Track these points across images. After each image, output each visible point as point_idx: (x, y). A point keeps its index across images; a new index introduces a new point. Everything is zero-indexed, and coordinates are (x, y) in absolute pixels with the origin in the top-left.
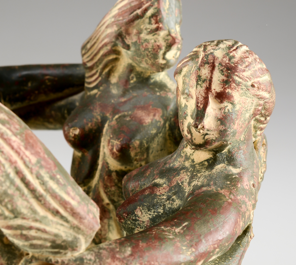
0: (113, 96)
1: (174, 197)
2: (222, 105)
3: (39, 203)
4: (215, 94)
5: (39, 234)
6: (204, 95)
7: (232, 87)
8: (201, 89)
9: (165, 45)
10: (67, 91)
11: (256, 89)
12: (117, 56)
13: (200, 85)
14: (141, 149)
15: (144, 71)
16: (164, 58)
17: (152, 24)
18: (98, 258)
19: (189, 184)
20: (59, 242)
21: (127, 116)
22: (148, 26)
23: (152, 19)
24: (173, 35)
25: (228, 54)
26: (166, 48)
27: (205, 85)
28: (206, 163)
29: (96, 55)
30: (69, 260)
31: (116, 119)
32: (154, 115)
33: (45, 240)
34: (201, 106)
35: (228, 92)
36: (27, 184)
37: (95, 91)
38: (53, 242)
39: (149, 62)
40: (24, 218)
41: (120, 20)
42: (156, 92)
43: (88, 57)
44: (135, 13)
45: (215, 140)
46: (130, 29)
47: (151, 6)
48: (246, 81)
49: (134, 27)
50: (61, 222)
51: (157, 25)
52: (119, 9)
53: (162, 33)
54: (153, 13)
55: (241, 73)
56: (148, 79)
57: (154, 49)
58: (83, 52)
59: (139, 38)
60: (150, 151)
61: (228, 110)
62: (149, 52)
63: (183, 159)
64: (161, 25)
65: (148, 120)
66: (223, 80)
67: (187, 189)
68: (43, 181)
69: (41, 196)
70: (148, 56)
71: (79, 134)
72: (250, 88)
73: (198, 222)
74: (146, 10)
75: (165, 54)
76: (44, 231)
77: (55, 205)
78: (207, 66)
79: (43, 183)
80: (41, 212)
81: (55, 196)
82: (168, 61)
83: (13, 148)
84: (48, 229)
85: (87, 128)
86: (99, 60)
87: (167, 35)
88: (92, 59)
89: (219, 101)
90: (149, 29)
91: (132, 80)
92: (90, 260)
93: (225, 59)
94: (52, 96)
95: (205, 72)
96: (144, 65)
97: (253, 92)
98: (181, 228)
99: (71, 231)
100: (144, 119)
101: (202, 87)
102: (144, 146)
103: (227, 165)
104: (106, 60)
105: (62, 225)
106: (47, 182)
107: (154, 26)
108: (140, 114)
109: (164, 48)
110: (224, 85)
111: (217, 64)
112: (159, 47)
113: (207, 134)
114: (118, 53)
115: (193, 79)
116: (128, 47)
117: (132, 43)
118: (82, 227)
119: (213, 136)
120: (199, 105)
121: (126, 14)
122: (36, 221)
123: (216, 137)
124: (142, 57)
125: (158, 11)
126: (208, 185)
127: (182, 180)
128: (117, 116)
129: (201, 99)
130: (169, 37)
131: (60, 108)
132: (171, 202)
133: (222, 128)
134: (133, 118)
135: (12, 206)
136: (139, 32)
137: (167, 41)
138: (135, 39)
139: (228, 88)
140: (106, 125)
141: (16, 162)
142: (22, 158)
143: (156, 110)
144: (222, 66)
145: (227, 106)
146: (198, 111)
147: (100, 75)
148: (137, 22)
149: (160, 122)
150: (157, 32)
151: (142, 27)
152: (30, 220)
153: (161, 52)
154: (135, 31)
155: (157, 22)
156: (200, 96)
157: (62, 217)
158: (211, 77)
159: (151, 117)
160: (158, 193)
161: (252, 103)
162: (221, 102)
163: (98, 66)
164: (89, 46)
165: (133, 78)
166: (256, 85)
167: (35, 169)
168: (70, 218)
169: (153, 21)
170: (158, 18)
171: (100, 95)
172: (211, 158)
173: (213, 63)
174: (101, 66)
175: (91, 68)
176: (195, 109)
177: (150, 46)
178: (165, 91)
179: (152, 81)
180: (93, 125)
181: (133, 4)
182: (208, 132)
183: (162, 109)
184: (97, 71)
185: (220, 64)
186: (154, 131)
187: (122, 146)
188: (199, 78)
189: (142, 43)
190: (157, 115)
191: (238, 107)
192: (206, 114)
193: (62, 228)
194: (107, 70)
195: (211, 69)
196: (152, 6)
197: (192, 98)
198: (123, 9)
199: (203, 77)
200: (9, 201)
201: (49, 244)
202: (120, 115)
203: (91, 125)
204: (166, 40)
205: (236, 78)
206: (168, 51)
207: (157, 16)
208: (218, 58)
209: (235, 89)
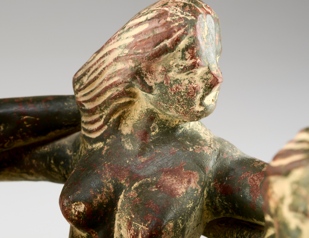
0: (127, 154)
9: (204, 87)
10: (52, 134)
12: (132, 99)
14: (175, 232)
15: (170, 119)
16: (201, 104)
17: (186, 60)
21: (152, 184)
22: (180, 62)
23: (186, 53)
24: (214, 72)
26: (205, 90)
29: (99, 95)
31: (136, 189)
32: (189, 182)
37: (100, 145)
39: (181, 110)
41: (138, 53)
42: (188, 147)
43: (85, 95)
44: (162, 44)
46: (154, 66)
47: (184, 34)
49: (159, 64)
51: (193, 60)
52: (135, 36)
53: (200, 71)
54: (187, 43)
56: (175, 128)
57: (188, 93)
58: (77, 87)
59: (166, 78)
60: (186, 232)
62: (182, 97)
64: (198, 61)
65: (181, 189)
70: (179, 101)
71: (84, 211)
74: (178, 40)
75: (203, 98)
82: (206, 108)
85: (95, 203)
86: (104, 102)
87: (207, 73)
88: (92, 100)
90: (182, 66)
91: (153, 131)
94: (33, 140)
96: (172, 112)
100: (176, 189)
102: (179, 227)
104: (115, 104)
107: (189, 62)
108: (170, 180)
109: (201, 91)
112: (195, 90)
114: (133, 95)
116: (150, 90)
117: (156, 84)
121: (148, 46)
124: (170, 103)
125: (194, 41)
128: (136, 184)
130: (210, 75)
131: (44, 157)
134: (160, 187)
136: (167, 70)
137: (206, 81)
138: (160, 78)
140: (122, 196)
143: (190, 173)
147: (106, 122)
148: (164, 57)
149: (198, 190)
150: (193, 71)
151: (171, 63)
153: (199, 96)
154: (160, 68)
155: (193, 57)
159: (186, 185)
163: (102, 111)
164: (85, 80)
165: (154, 128)
169: (188, 55)
170: (195, 51)
171: (107, 150)
174: (107, 112)
175: (91, 112)
177: (183, 89)
178: (200, 144)
179: (180, 131)
180: (104, 197)
181: (157, 32)
183: (199, 171)
184: (101, 117)
186: (191, 205)
187: (151, 232)
189: (171, 85)
190: (193, 180)
194: (115, 116)
196: (187, 34)
198: (142, 38)
202: (140, 182)
203: (101, 198)
204: (204, 80)
206: (207, 94)
207: (193, 49)
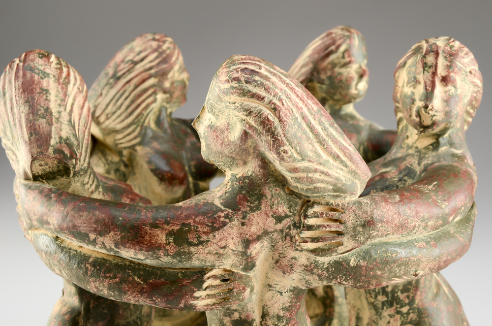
1: (406, 178)
2: (447, 88)
3: (322, 147)
4: (441, 78)
5: (323, 177)
6: (431, 79)
7: (455, 71)
8: (428, 74)
11: (472, 76)
13: (427, 71)
16: (356, 89)
17: (345, 58)
18: (374, 202)
19: (419, 164)
20: (339, 185)
23: (345, 54)
25: (448, 44)
27: (431, 70)
28: (431, 147)
30: (348, 203)
33: (328, 183)
34: (430, 89)
35: (452, 76)
36: (312, 129)
38: (335, 185)
40: (310, 161)
44: (330, 49)
45: (441, 121)
47: (344, 42)
48: (466, 67)
50: (341, 166)
51: (349, 59)
52: (313, 49)
53: (354, 66)
54: (345, 48)
55: (462, 59)
57: (347, 81)
61: (452, 93)
62: (343, 83)
63: (405, 149)
64: (353, 59)
66: (447, 65)
67: (418, 169)
68: (324, 127)
69: (324, 140)
72: (469, 74)
73: (445, 182)
74: (340, 46)
75: (357, 84)
76: (327, 174)
77: (335, 150)
78: (432, 54)
79: (325, 129)
80: (324, 156)
81: (335, 141)
83: (298, 96)
84: (330, 172)
87: (359, 68)
89: (445, 84)
92: (367, 203)
93: (446, 48)
95: (430, 59)
97: (470, 78)
98: (432, 186)
99: (349, 176)
101: (428, 72)
103: (450, 147)
105: (342, 170)
106: (328, 128)
109: (356, 79)
110: (448, 69)
111: (440, 52)
112: (352, 79)
113: (434, 115)
115: (419, 67)
117: (327, 77)
118: (358, 171)
119: (439, 117)
120: (428, 88)
122: (320, 164)
123: (443, 117)
125: (349, 47)
126: (439, 161)
127: (410, 163)
129: (429, 83)
132: (403, 182)
133: (447, 109)
135: (300, 148)
136: (333, 67)
138: (329, 73)
139: (452, 72)
141: (301, 108)
142: (306, 105)
144: (445, 53)
145: (451, 90)
146: (427, 93)
150: (350, 65)
151: (336, 61)
152: (315, 163)
154: (329, 66)
156: (427, 81)
157: (342, 162)
158: (437, 63)
160: (389, 177)
161: (469, 90)
162: (446, 85)
166: (473, 72)
167: (317, 116)
168: (348, 163)
172: (434, 143)
173: (437, 51)
176: (423, 93)
177: (343, 78)
181: (327, 43)
182: (436, 114)
185: (443, 51)
188: (425, 65)
189: (337, 77)
191: (459, 92)
192: (434, 96)
193: (341, 172)
195: (435, 56)
197: (420, 83)
198: (317, 48)
199: (429, 64)
200: (299, 143)
201: (331, 188)
204: (357, 72)
205: (458, 64)
206: (359, 82)
207: (349, 51)
208: (440, 47)
209: (458, 73)
